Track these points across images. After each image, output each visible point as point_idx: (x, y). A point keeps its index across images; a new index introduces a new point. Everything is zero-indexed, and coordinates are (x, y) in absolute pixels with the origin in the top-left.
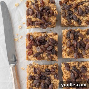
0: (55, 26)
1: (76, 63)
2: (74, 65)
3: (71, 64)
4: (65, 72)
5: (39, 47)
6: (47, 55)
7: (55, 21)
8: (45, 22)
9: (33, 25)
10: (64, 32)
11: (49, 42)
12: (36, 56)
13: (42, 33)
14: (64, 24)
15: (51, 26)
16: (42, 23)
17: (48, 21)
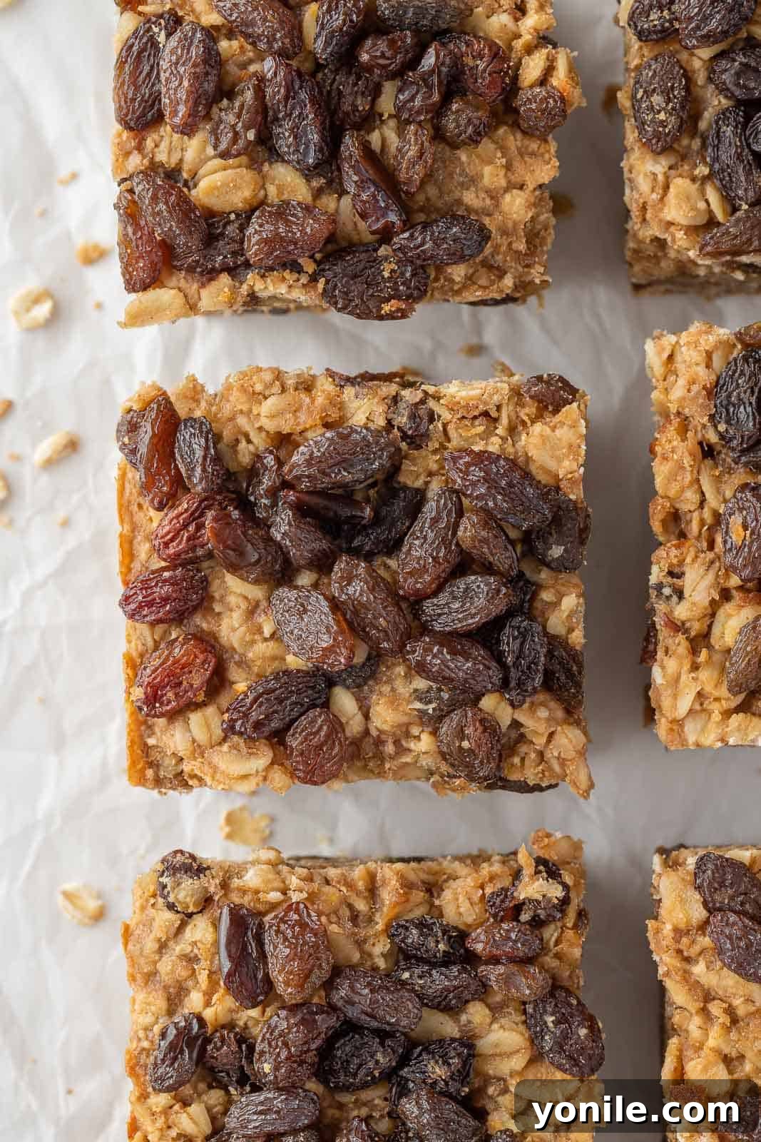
0: (537, 274)
5: (316, 586)
6: (434, 705)
7: (532, 200)
8: (393, 217)
9: (222, 270)
10: (671, 357)
11: (460, 513)
12: (275, 724)
13: (350, 381)
14: (669, 239)
15: (483, 282)
16: (355, 238)
17: (440, 204)
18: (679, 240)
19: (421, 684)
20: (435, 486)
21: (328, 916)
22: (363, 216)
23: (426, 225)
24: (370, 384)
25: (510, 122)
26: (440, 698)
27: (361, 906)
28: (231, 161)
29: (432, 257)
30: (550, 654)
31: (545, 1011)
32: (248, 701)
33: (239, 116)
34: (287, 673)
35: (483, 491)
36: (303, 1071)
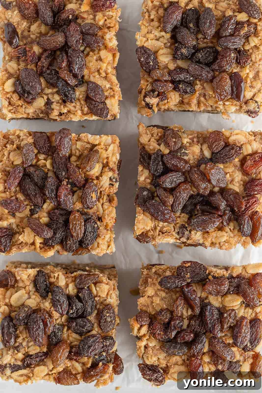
1: (61, 114)
2: (68, 104)
3: (79, 112)
4: (106, 78)
5: (214, 187)
6: (182, 151)
7: (146, 293)
8: (186, 290)
9: (235, 278)
10: (108, 246)
11: (172, 206)
12: (228, 148)
13: (200, 245)
14: (107, 280)
15: (161, 270)
16: (197, 285)
17: (172, 293)
18: (105, 279)
19: (186, 158)
20: (178, 214)
21: (212, 97)
22: (194, 291)
23: (177, 287)
24: (195, 244)
25: (151, 315)
26: (180, 153)
27: (202, 99)
28: (231, 308)
29: (176, 278)
30: (149, 164)
31: (153, 66)
32: (235, 156)
33: (229, 321)
34: (223, 163)
35: (166, 211)
36: (222, 53)
